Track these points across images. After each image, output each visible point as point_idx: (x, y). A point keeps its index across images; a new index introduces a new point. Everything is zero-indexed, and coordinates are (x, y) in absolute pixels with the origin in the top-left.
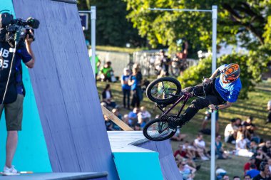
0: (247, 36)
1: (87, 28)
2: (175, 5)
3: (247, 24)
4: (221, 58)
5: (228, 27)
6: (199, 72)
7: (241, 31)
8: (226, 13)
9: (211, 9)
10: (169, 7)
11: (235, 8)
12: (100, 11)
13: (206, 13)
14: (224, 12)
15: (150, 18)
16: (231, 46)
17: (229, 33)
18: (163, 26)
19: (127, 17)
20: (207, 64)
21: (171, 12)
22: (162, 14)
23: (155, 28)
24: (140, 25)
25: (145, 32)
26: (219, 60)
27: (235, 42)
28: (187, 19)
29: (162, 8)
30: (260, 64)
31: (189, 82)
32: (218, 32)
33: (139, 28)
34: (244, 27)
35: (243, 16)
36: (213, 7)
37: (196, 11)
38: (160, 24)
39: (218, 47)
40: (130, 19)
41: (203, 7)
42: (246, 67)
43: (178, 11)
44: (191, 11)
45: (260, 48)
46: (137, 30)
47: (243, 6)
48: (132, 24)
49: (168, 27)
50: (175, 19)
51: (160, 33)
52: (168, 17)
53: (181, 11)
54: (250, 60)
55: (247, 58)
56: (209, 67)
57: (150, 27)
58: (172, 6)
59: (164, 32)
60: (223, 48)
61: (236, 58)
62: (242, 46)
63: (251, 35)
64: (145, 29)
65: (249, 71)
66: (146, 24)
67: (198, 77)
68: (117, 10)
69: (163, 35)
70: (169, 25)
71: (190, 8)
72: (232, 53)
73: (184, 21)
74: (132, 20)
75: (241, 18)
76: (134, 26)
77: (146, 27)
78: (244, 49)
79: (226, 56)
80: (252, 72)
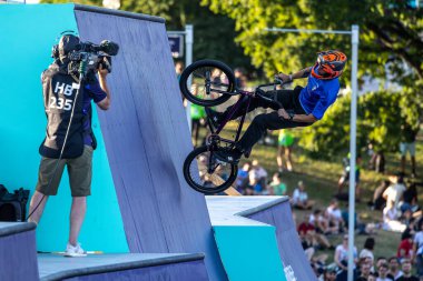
0: (400, 66)
1: (181, 54)
2: (302, 24)
3: (400, 51)
4: (364, 96)
5: (374, 55)
6: (333, 116)
7: (392, 60)
8: (372, 35)
9: (350, 30)
10: (294, 27)
11: (385, 28)
12: (200, 32)
13: (345, 36)
14: (368, 34)
15: (267, 42)
16: (378, 80)
17: (376, 62)
18: (286, 53)
19: (237, 40)
20: (344, 104)
21: (297, 34)
22: (284, 36)
23: (275, 55)
24: (254, 51)
25: (260, 61)
26: (361, 100)
27: (383, 75)
28: (318, 43)
29: (284, 27)
30: (418, 106)
31: (321, 130)
32: (360, 61)
33: (252, 55)
34: (396, 55)
35: (394, 39)
36: (353, 27)
37: (330, 33)
38: (281, 50)
39: (360, 82)
40: (240, 43)
41: (340, 27)
42: (398, 109)
43: (307, 32)
44: (323, 32)
45: (417, 83)
46: (249, 58)
47: (395, 26)
48: (243, 49)
49: (292, 54)
50: (302, 44)
51: (281, 62)
52: (292, 41)
53: (310, 32)
54: (404, 100)
55: (399, 97)
56: (347, 109)
57: (268, 54)
58: (298, 26)
59: (287, 60)
60: (367, 83)
61: (384, 96)
62: (393, 81)
63: (405, 66)
64: (261, 57)
65: (403, 115)
66: (261, 50)
67: (332, 123)
68: (222, 30)
69: (286, 65)
70: (294, 51)
71: (322, 28)
72: (380, 89)
73: (314, 45)
74: (244, 44)
75: (391, 42)
76: (246, 52)
77: (263, 53)
78: (396, 84)
79: (372, 94)
80: (406, 116)
